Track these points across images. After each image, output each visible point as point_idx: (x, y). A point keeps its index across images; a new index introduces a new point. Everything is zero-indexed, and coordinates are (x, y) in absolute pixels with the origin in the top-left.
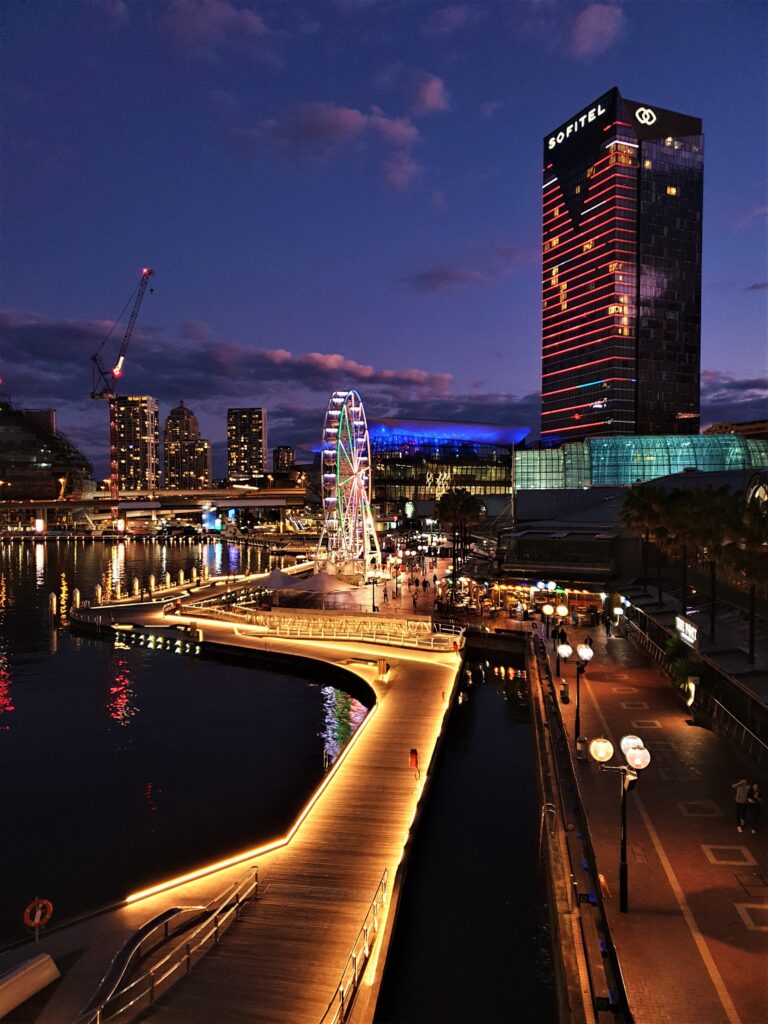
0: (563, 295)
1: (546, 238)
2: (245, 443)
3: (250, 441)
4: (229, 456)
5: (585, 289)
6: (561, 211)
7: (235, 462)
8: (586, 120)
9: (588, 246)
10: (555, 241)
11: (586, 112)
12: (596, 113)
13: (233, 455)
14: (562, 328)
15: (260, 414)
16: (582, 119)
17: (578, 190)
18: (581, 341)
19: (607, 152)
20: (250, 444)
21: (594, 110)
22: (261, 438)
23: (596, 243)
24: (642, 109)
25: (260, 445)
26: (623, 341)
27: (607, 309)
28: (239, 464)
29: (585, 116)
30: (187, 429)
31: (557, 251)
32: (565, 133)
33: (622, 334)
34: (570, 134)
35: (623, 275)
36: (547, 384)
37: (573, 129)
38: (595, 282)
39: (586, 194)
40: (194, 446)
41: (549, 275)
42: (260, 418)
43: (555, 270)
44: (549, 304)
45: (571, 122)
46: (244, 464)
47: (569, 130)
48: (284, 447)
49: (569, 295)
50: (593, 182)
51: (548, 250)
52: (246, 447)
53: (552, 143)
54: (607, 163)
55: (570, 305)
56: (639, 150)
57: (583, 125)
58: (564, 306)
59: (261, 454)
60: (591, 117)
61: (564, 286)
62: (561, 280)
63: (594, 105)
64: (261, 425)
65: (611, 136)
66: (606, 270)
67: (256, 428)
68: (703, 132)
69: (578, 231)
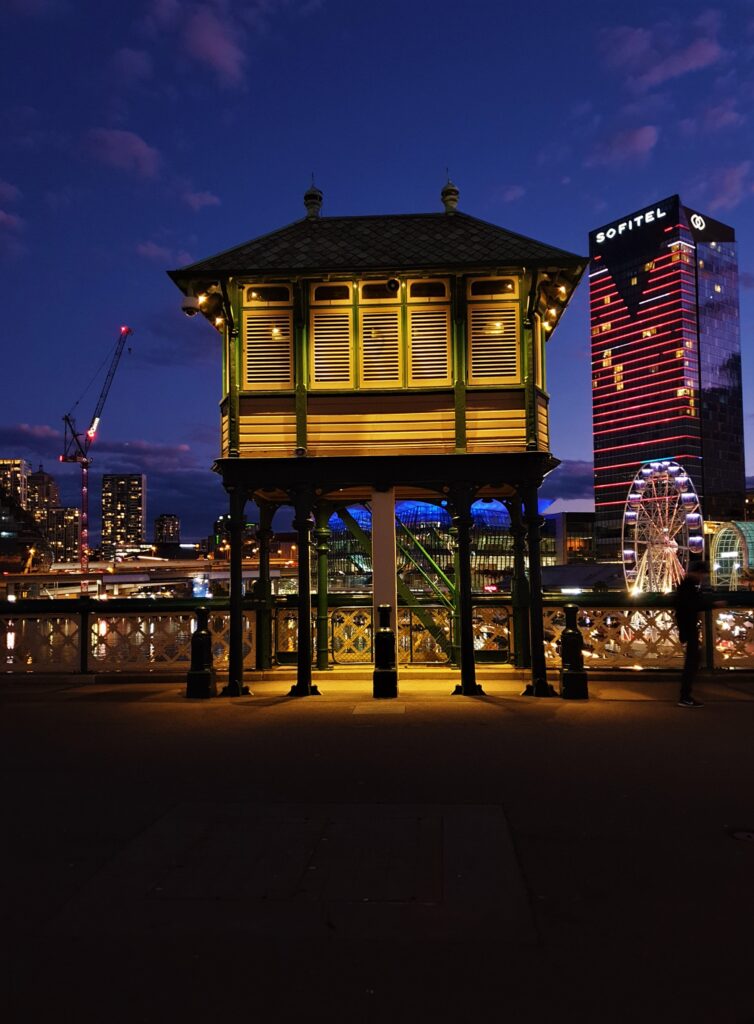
0: (618, 377)
1: (594, 323)
2: (122, 511)
3: (128, 509)
4: (104, 525)
5: (647, 372)
6: (612, 299)
7: (109, 531)
8: (643, 221)
9: (647, 333)
10: (606, 326)
11: (643, 212)
12: (655, 215)
13: (108, 524)
14: (617, 406)
15: (140, 480)
16: (638, 220)
17: (634, 282)
18: (644, 420)
19: (669, 250)
20: (128, 513)
21: (652, 212)
22: (140, 506)
23: (659, 331)
24: (695, 216)
25: (139, 513)
26: (691, 421)
27: (676, 391)
28: (114, 533)
29: (641, 217)
30: (48, 495)
31: (609, 336)
32: (617, 230)
33: (690, 415)
34: (623, 231)
35: (689, 361)
36: (599, 459)
37: (627, 227)
38: (659, 366)
39: (643, 285)
40: (63, 514)
41: (601, 357)
42: (140, 485)
43: (607, 352)
44: (600, 383)
45: (625, 220)
46: (120, 533)
47: (622, 227)
48: (168, 516)
49: (625, 377)
50: (651, 275)
51: (596, 333)
52: (123, 515)
53: (600, 238)
54: (669, 260)
55: (626, 386)
56: (695, 250)
57: (639, 224)
58: (620, 386)
59: (139, 522)
60: (649, 218)
61: (619, 368)
62: (615, 362)
63: (653, 208)
64: (140, 492)
65: (674, 236)
66: (673, 355)
67: (135, 495)
68: (736, 239)
69: (635, 318)
